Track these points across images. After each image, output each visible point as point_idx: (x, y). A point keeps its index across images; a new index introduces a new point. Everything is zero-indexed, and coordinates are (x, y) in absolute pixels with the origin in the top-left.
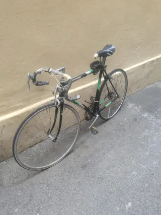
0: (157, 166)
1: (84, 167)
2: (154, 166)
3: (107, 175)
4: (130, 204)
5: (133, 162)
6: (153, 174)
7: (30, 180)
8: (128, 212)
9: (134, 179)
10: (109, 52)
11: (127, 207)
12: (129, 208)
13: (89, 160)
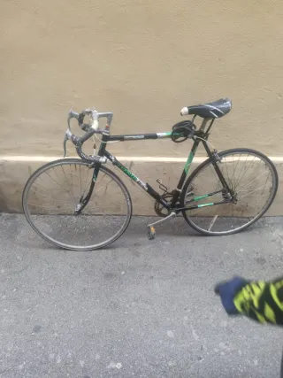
0: (223, 353)
1: (109, 276)
2: (216, 350)
3: (128, 306)
4: (119, 366)
5: (186, 318)
6: (200, 359)
7: (40, 250)
8: (107, 373)
9: (161, 341)
10: (215, 111)
11: (112, 365)
12: (112, 369)
13: (123, 273)
